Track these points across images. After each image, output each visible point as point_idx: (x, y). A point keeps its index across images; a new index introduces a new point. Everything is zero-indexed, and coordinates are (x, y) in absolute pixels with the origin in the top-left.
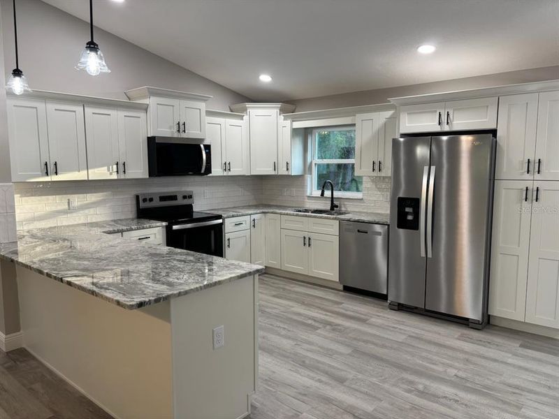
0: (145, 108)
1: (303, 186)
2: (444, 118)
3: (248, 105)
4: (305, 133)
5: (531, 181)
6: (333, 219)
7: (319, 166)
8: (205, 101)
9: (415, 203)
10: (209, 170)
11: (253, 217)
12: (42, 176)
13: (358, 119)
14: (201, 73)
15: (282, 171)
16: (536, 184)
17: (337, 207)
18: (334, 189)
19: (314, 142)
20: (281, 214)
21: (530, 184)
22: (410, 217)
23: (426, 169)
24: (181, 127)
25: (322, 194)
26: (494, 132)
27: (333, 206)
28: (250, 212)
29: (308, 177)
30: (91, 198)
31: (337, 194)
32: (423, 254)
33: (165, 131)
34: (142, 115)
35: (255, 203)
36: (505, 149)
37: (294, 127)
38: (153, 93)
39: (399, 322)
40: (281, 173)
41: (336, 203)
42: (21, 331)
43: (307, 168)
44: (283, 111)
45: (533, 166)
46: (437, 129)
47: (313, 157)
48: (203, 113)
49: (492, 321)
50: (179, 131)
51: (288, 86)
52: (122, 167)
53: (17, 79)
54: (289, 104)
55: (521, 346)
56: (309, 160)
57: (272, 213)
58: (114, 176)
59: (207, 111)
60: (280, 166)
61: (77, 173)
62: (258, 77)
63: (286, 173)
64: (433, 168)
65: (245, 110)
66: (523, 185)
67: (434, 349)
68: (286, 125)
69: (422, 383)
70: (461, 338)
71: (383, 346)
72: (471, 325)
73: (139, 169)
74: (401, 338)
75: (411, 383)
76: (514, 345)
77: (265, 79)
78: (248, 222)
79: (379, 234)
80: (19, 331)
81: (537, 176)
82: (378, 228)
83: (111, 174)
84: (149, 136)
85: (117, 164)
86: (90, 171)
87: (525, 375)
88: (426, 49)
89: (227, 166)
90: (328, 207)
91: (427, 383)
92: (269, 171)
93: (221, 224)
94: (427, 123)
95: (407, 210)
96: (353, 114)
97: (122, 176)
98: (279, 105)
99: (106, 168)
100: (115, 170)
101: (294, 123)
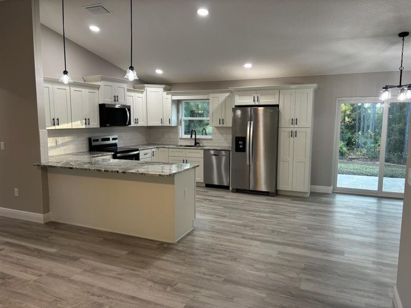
0: (98, 87)
1: (177, 133)
2: (256, 99)
3: (146, 85)
4: (177, 103)
5: (293, 128)
6: (200, 149)
7: (185, 121)
8: (126, 83)
9: (244, 139)
10: (130, 123)
11: (153, 150)
12: (51, 126)
13: (211, 96)
14: (116, 65)
15: (166, 124)
16: (296, 129)
17: (198, 143)
18: (197, 133)
19: (182, 107)
20: (168, 148)
21: (293, 129)
22: (241, 146)
23: (249, 122)
24: (116, 98)
25: (191, 137)
26: (278, 106)
27: (196, 144)
28: (151, 147)
29: (180, 127)
30: (67, 139)
31: (198, 137)
32: (248, 163)
33: (108, 101)
34: (96, 91)
35: (146, 143)
36: (282, 113)
37: (173, 99)
38: (103, 79)
39: (239, 197)
40: (165, 125)
41: (197, 141)
42: (50, 212)
43: (179, 122)
44: (165, 90)
45: (294, 122)
46: (253, 103)
47: (182, 116)
48: (126, 90)
49: (278, 193)
50: (115, 100)
51: (171, 76)
52: (87, 121)
53: (66, 75)
54: (169, 85)
55: (292, 200)
56: (180, 118)
57: (163, 147)
58: (84, 127)
59: (127, 89)
60: (165, 121)
61: (67, 124)
62: (155, 70)
63: (169, 125)
64: (252, 122)
65: (144, 88)
66: (290, 130)
67: (257, 204)
68: (168, 98)
69: (257, 214)
70: (267, 199)
71: (236, 205)
72: (270, 195)
73: (95, 123)
74: (243, 202)
75: (253, 214)
76: (289, 200)
77: (159, 72)
78: (150, 152)
79: (223, 155)
80: (49, 211)
81: (296, 126)
82: (223, 153)
83: (82, 125)
84: (101, 103)
85: (86, 119)
86: (73, 123)
87: (295, 208)
88: (248, 66)
89: (136, 121)
90: (193, 144)
91: (259, 214)
92: (158, 123)
93: (138, 154)
94: (248, 101)
95: (240, 142)
96: (208, 94)
97: (87, 127)
98: (163, 86)
99: (80, 121)
100: (84, 122)
101: (173, 97)
